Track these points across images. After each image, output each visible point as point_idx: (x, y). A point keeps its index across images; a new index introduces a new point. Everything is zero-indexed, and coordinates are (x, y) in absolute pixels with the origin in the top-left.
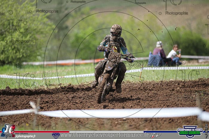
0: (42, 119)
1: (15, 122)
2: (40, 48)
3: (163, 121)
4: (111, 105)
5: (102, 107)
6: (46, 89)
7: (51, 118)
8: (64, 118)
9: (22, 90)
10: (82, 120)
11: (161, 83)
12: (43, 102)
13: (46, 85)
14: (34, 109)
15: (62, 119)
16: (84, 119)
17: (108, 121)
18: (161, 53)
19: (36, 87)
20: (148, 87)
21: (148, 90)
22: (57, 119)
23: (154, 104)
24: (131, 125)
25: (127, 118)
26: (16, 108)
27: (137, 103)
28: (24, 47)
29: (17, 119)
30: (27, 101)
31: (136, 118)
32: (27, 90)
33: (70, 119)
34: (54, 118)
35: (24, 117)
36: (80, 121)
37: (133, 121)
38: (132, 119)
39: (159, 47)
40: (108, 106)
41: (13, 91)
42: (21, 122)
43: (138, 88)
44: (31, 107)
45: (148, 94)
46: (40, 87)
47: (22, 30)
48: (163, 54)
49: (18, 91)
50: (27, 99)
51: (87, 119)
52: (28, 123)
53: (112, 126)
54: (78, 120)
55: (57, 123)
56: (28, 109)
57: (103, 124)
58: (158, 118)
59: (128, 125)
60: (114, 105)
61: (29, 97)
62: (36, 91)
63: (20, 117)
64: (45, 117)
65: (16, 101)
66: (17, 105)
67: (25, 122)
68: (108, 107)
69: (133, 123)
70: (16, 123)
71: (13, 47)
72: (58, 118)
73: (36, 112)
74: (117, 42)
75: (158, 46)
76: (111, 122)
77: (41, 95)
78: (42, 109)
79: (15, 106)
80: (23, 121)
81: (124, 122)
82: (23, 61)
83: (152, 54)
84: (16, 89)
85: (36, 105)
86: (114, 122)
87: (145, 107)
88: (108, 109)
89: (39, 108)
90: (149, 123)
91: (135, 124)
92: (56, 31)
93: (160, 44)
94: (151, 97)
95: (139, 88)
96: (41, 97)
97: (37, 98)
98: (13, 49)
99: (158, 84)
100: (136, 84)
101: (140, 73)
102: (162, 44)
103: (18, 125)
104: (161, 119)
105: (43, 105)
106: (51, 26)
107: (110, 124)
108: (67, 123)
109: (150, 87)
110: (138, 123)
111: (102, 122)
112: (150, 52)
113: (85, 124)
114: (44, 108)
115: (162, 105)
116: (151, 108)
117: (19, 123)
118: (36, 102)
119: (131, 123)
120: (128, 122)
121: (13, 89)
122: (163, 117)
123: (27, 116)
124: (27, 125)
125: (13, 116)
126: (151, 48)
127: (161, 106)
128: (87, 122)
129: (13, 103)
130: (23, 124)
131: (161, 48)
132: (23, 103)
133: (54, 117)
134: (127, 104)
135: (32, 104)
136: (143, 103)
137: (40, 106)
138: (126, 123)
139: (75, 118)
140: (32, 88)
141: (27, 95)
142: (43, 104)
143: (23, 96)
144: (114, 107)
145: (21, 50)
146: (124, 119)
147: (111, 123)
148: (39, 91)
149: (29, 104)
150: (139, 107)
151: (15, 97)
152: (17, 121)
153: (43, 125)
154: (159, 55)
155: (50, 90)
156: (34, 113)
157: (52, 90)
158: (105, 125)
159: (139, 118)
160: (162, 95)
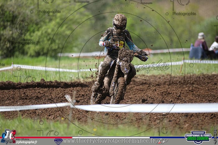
0: (79, 113)
1: (50, 115)
2: (77, 39)
3: (204, 116)
4: (150, 99)
5: (141, 101)
6: (82, 82)
7: (87, 112)
8: (101, 112)
9: (57, 83)
10: (119, 115)
11: (203, 76)
12: (79, 95)
13: (83, 77)
14: (69, 102)
15: (98, 114)
16: (121, 113)
17: (147, 116)
18: (203, 46)
19: (72, 80)
20: (189, 80)
21: (189, 84)
22: (93, 113)
23: (195, 98)
24: (171, 120)
25: (167, 113)
26: (51, 101)
27: (177, 97)
28: (60, 38)
29: (52, 112)
30: (62, 94)
31: (176, 113)
32: (62, 82)
33: (107, 114)
34: (91, 113)
35: (59, 111)
36: (117, 116)
37: (173, 116)
38: (172, 114)
39: (201, 39)
40: (147, 100)
41: (48, 84)
42: (56, 116)
43: (178, 81)
44: (66, 101)
45: (189, 88)
46: (76, 80)
47: (58, 20)
48: (205, 46)
49: (53, 84)
50: (63, 92)
51: (125, 113)
52: (63, 117)
53: (151, 121)
54: (116, 114)
55: (94, 117)
56: (63, 102)
57: (141, 119)
58: (199, 113)
59: (168, 120)
60: (153, 99)
61: (65, 90)
62: (72, 83)
63: (55, 111)
64: (82, 111)
65: (51, 94)
66: (52, 98)
67: (60, 116)
68: (147, 102)
69: (173, 118)
70: (51, 117)
71: (48, 37)
72: (95, 112)
73: (72, 106)
74: (122, 36)
75: (200, 37)
76: (149, 116)
77: (78, 88)
78: (78, 102)
79: (50, 99)
80: (58, 115)
81: (163, 117)
82: (59, 53)
83: (193, 46)
84: (51, 82)
85: (72, 98)
86: (153, 117)
87: (185, 102)
88: (147, 103)
89: (74, 101)
90: (190, 118)
91: (175, 119)
92: (93, 21)
93: (203, 36)
94: (192, 91)
95: (180, 82)
96: (77, 90)
97: (73, 91)
98: (48, 40)
99: (200, 77)
100: (176, 78)
101: (181, 66)
102: (205, 36)
103: (53, 118)
104: (203, 114)
105: (79, 99)
106: (87, 16)
107: (148, 118)
108: (104, 117)
109: (191, 81)
110: (178, 118)
111: (140, 116)
112: (192, 44)
113: (122, 118)
114: (80, 101)
115: (204, 100)
116: (192, 103)
117: (54, 117)
118: (71, 95)
119: (170, 118)
120: (168, 117)
121: (48, 82)
122: (204, 112)
123: (63, 110)
124: (63, 119)
125: (48, 109)
126: (193, 40)
127: (202, 100)
128: (124, 117)
129: (48, 96)
130: (59, 118)
131: (203, 40)
132: (58, 96)
133: (91, 111)
134: (167, 98)
135: (68, 97)
136: (184, 97)
137: (76, 99)
138: (166, 118)
139: (112, 113)
140: (68, 81)
141: (62, 87)
142: (79, 97)
143: (58, 89)
144: (153, 101)
145: (57, 41)
146: (164, 114)
147: (150, 118)
148: (76, 84)
149: (65, 98)
150: (179, 102)
151: (50, 89)
152: (52, 115)
153: (79, 120)
154: (201, 47)
155: (86, 83)
156: (69, 107)
157: (89, 82)
158: (144, 120)
159: (179, 114)
160: (203, 89)
